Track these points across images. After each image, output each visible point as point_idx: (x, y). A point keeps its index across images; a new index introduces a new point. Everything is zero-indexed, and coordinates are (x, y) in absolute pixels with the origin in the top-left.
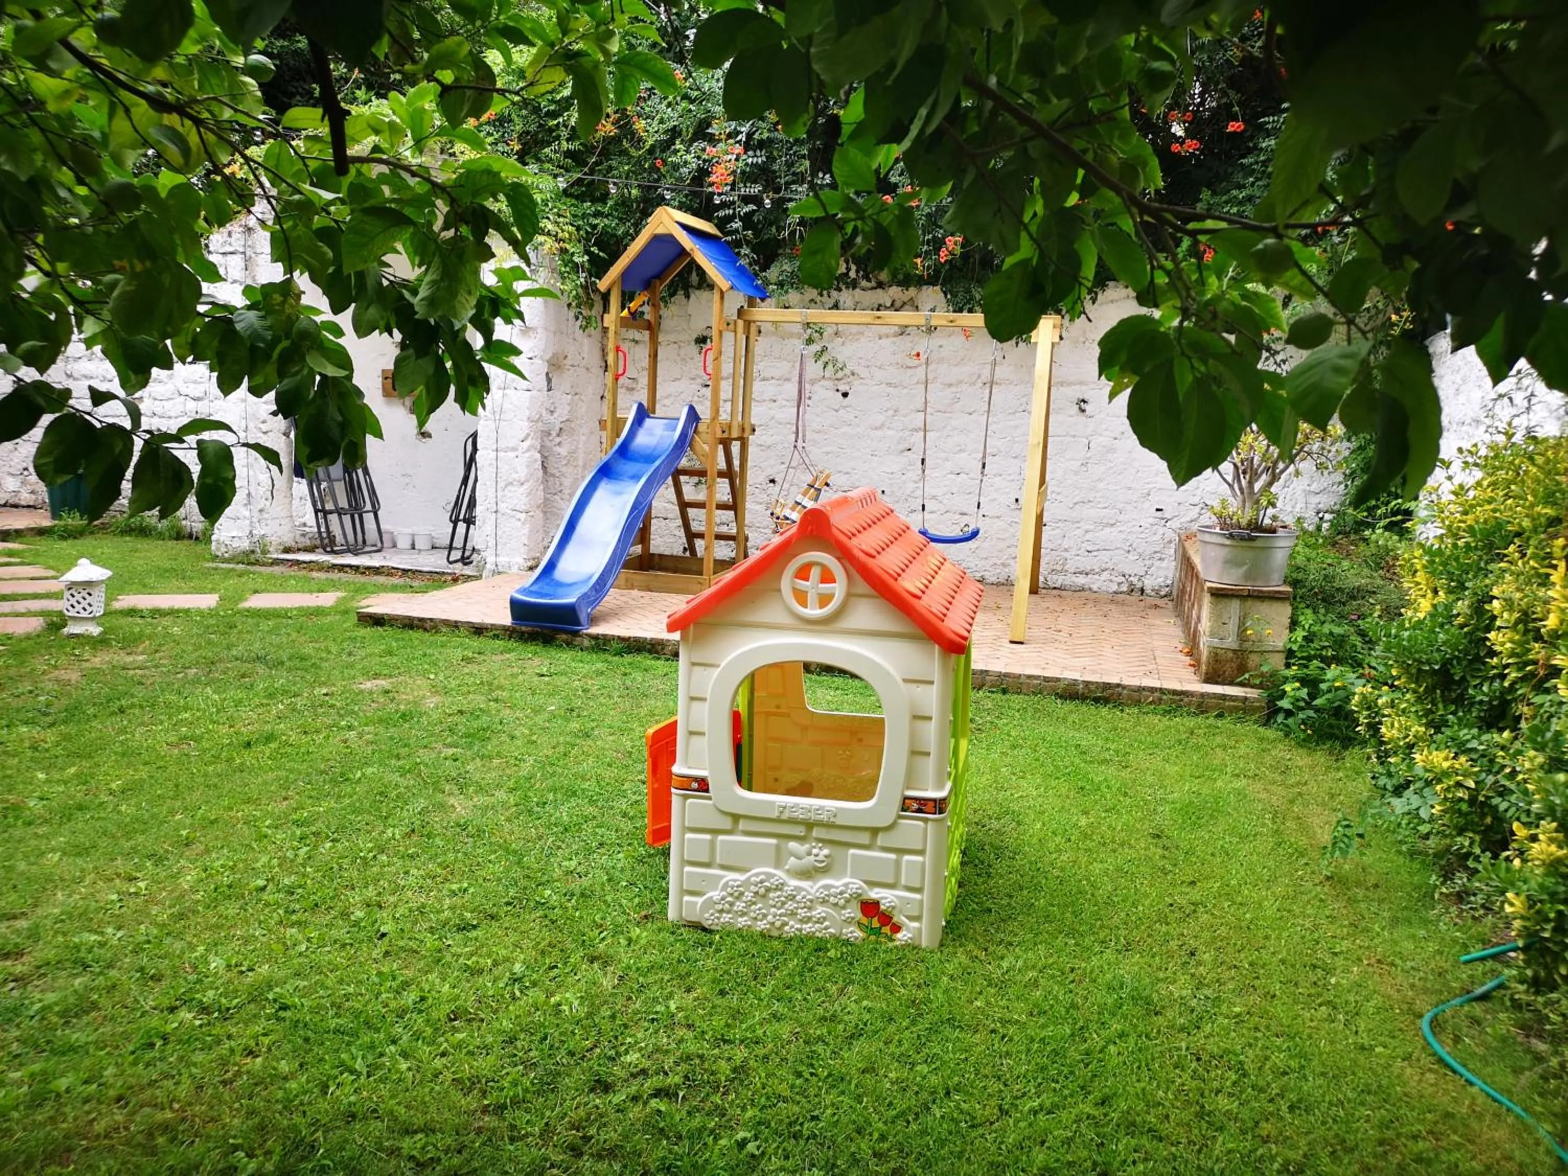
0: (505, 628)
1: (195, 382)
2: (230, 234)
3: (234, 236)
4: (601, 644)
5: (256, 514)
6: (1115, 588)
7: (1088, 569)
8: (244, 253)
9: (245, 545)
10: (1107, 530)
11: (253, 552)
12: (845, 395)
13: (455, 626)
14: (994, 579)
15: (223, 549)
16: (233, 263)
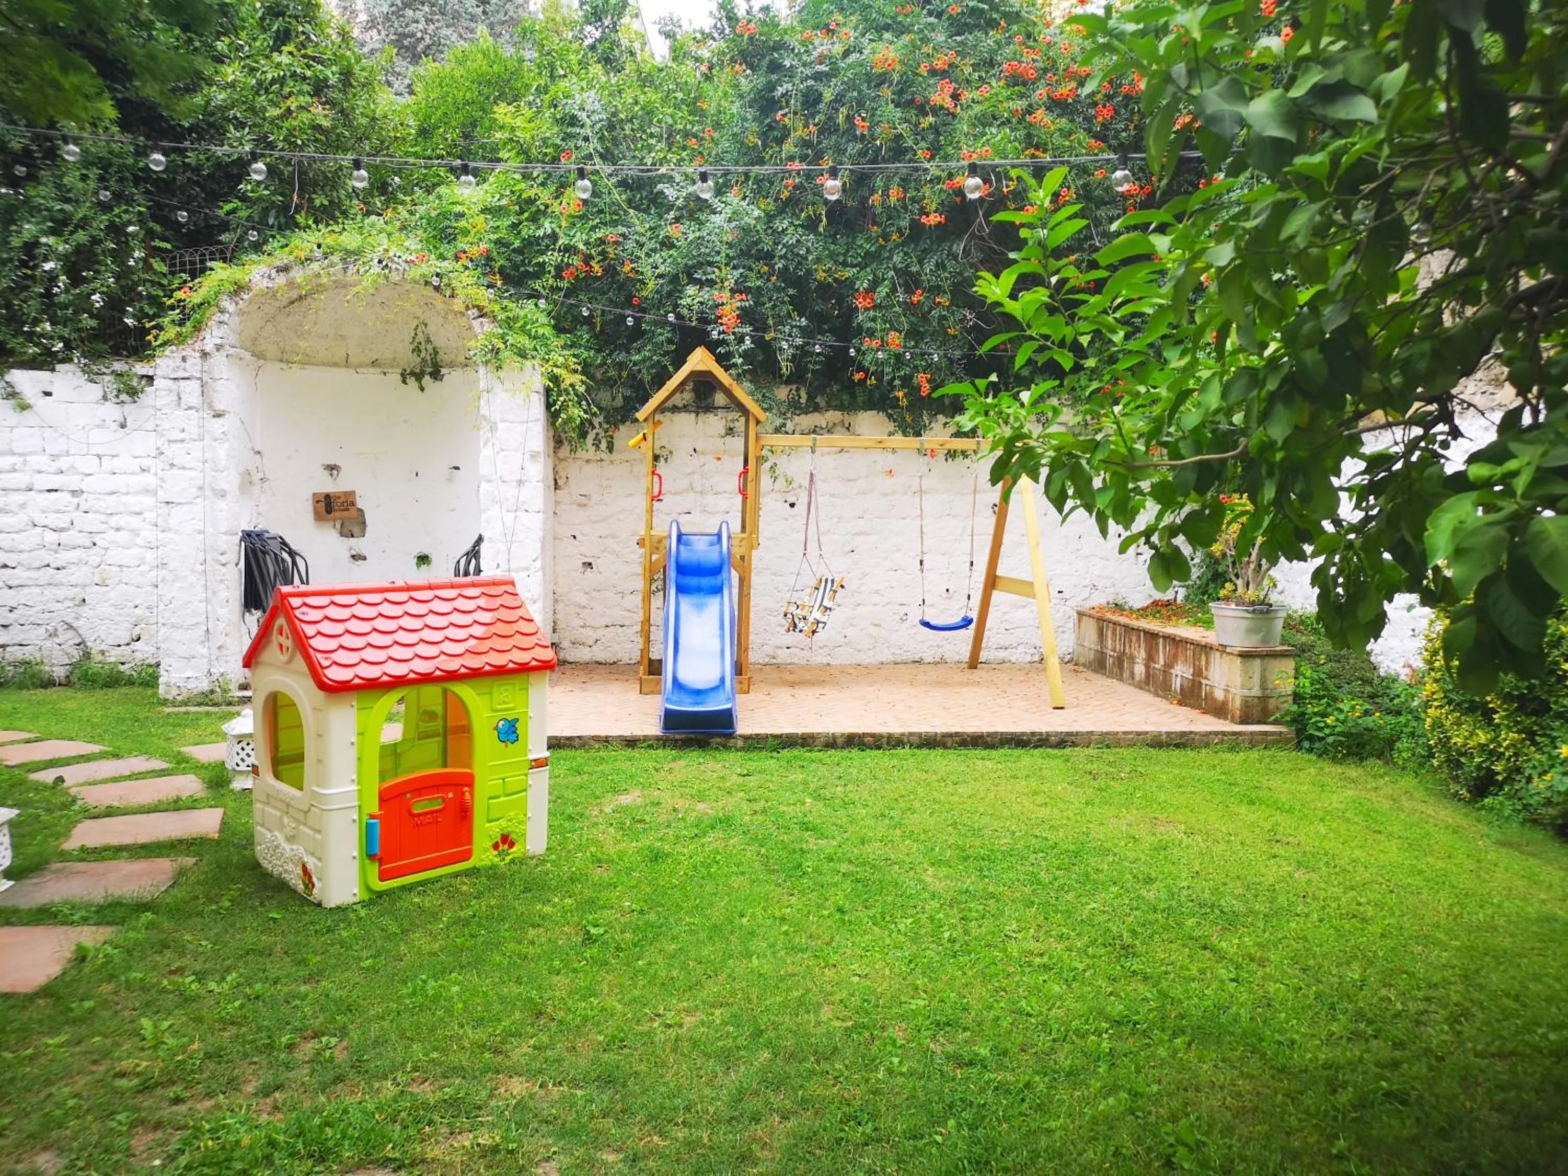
0: (658, 738)
1: (58, 511)
2: (184, 359)
3: (190, 361)
4: (756, 743)
5: (214, 651)
6: (1029, 658)
7: (1007, 644)
8: (201, 379)
9: (205, 686)
10: (1020, 611)
11: (212, 692)
12: (792, 505)
13: (606, 741)
14: (930, 659)
15: (175, 692)
16: (188, 389)
